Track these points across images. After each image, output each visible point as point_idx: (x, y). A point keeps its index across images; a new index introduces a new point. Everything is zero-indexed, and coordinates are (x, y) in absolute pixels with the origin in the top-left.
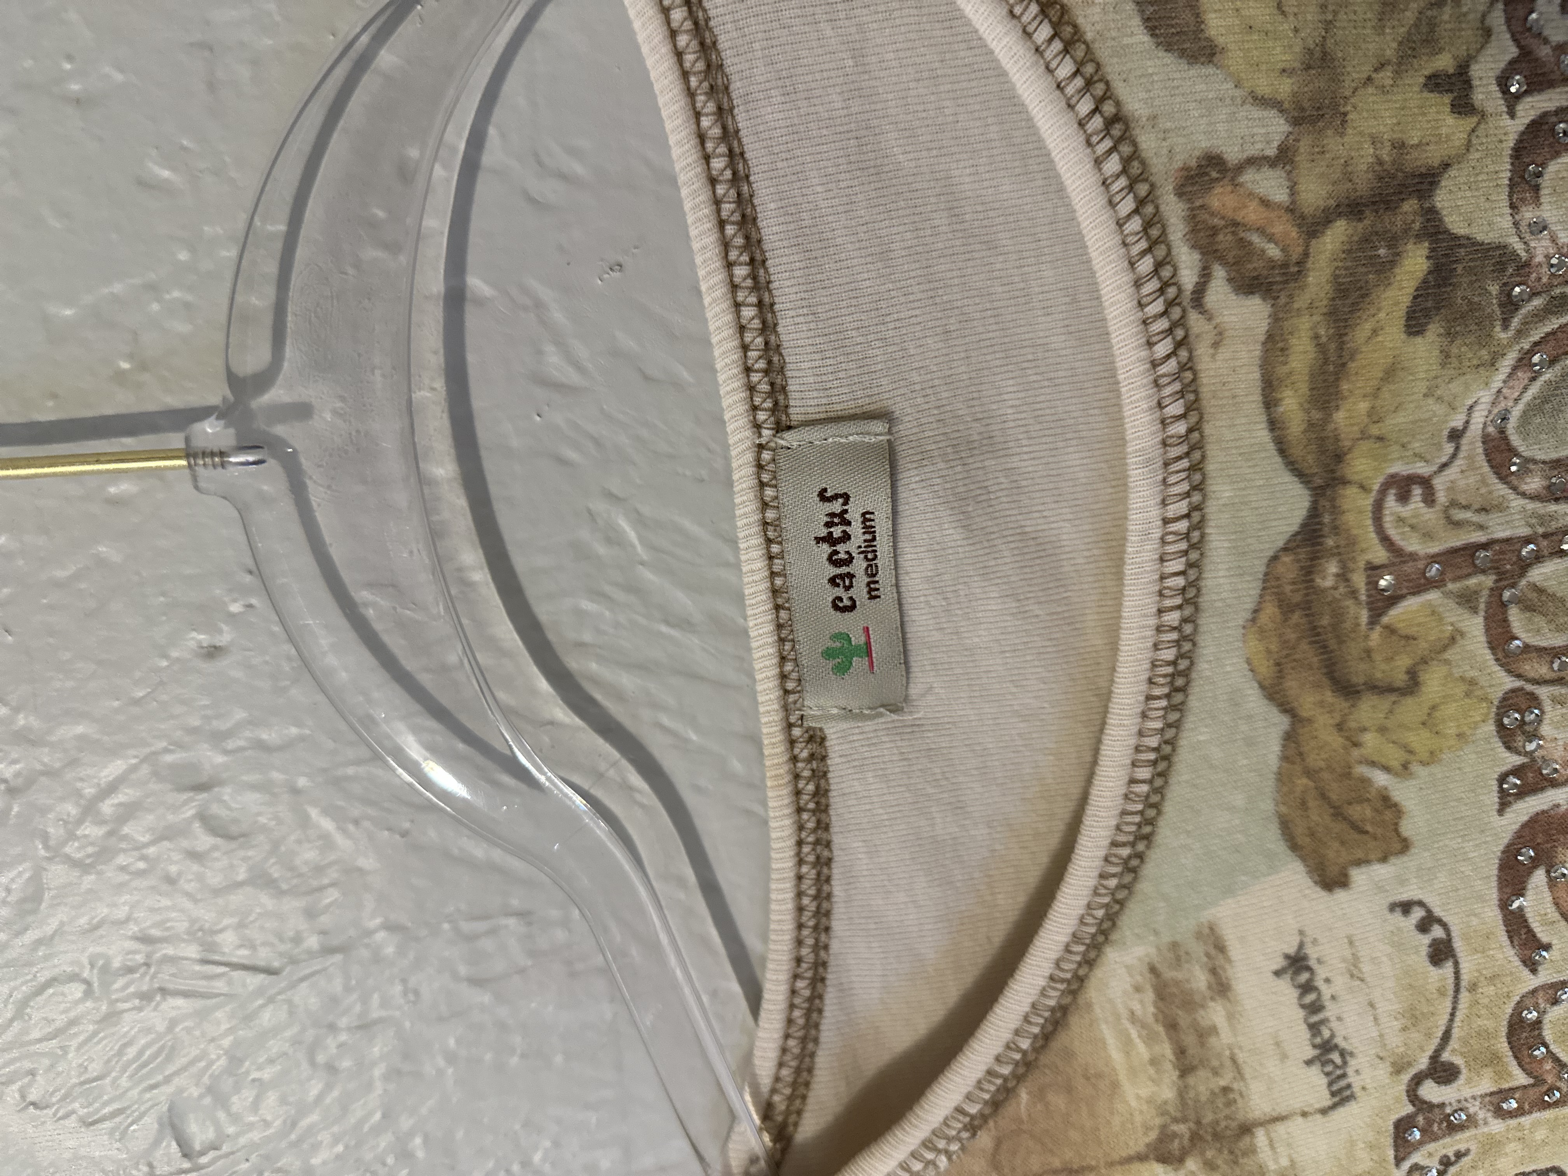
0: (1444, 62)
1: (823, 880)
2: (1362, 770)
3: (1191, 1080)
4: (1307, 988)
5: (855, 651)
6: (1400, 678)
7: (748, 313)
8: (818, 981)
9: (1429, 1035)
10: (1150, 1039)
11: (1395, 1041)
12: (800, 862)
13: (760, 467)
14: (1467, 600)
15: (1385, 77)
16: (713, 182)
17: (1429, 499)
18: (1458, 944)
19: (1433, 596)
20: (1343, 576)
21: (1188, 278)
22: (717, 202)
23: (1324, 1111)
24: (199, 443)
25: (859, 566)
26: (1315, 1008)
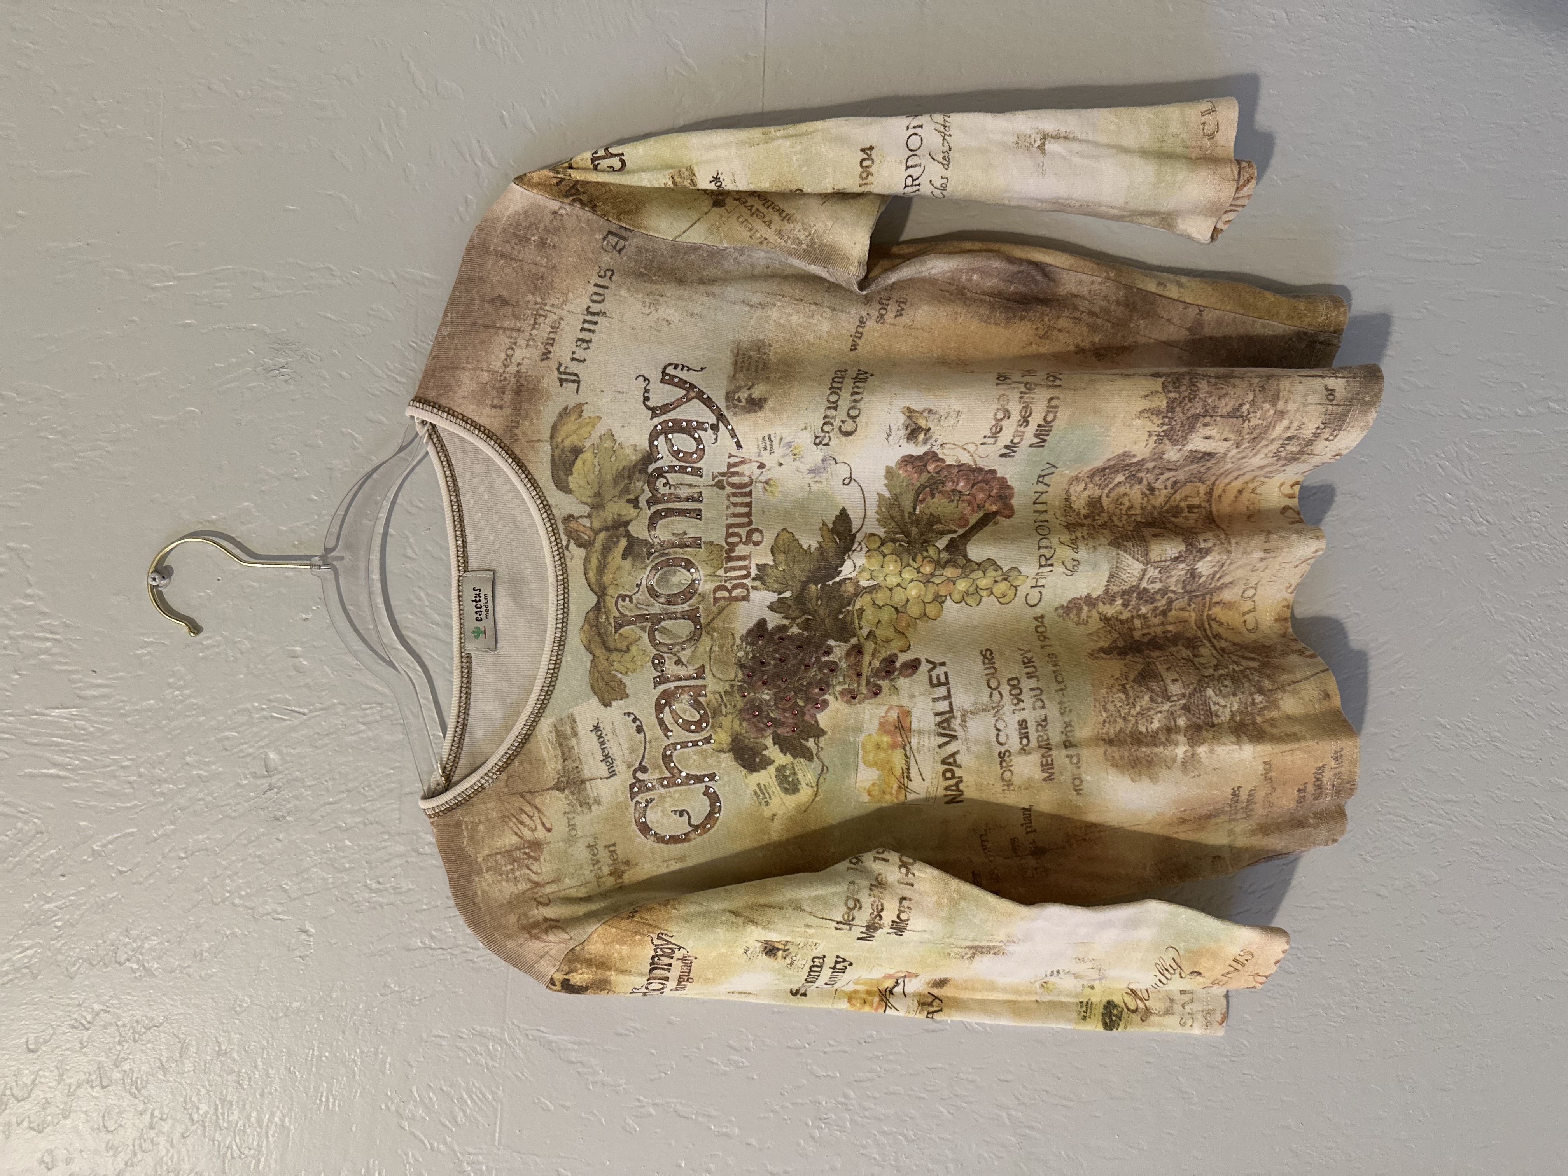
0: (632, 497)
1: (468, 698)
2: (613, 672)
3: (566, 763)
4: (600, 737)
5: (481, 632)
6: (624, 648)
7: (459, 543)
8: (464, 730)
9: (638, 756)
10: (554, 749)
11: (628, 757)
12: (461, 692)
13: (459, 581)
14: (643, 629)
15: (615, 499)
16: (453, 511)
17: (631, 601)
18: (644, 727)
19: (633, 627)
20: (607, 619)
21: (564, 543)
22: (454, 516)
23: (607, 778)
24: (314, 563)
25: (483, 609)
26: (603, 743)
